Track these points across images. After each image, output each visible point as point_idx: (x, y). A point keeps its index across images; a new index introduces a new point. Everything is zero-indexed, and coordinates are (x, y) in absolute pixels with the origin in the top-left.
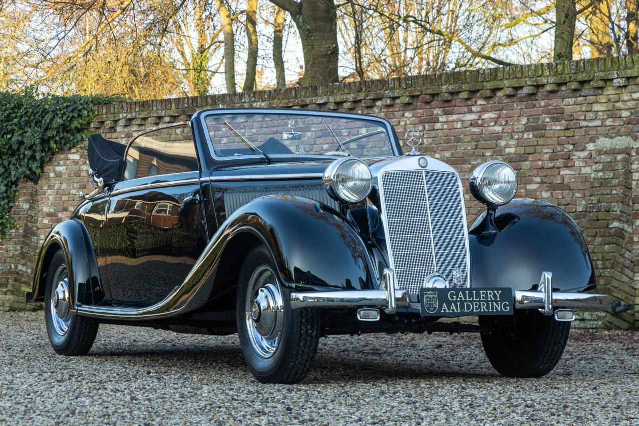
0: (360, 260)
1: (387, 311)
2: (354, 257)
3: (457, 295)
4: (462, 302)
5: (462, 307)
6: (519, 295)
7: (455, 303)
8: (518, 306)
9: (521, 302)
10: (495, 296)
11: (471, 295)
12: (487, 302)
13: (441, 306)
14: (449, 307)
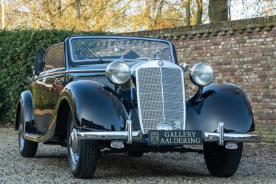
0: (121, 117)
1: (128, 143)
2: (118, 115)
3: (170, 134)
4: (172, 138)
5: (173, 140)
6: (207, 134)
7: (169, 138)
8: (206, 140)
9: (208, 138)
10: (192, 135)
11: (178, 134)
12: (187, 138)
13: (160, 140)
14: (165, 140)
